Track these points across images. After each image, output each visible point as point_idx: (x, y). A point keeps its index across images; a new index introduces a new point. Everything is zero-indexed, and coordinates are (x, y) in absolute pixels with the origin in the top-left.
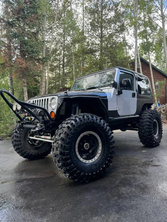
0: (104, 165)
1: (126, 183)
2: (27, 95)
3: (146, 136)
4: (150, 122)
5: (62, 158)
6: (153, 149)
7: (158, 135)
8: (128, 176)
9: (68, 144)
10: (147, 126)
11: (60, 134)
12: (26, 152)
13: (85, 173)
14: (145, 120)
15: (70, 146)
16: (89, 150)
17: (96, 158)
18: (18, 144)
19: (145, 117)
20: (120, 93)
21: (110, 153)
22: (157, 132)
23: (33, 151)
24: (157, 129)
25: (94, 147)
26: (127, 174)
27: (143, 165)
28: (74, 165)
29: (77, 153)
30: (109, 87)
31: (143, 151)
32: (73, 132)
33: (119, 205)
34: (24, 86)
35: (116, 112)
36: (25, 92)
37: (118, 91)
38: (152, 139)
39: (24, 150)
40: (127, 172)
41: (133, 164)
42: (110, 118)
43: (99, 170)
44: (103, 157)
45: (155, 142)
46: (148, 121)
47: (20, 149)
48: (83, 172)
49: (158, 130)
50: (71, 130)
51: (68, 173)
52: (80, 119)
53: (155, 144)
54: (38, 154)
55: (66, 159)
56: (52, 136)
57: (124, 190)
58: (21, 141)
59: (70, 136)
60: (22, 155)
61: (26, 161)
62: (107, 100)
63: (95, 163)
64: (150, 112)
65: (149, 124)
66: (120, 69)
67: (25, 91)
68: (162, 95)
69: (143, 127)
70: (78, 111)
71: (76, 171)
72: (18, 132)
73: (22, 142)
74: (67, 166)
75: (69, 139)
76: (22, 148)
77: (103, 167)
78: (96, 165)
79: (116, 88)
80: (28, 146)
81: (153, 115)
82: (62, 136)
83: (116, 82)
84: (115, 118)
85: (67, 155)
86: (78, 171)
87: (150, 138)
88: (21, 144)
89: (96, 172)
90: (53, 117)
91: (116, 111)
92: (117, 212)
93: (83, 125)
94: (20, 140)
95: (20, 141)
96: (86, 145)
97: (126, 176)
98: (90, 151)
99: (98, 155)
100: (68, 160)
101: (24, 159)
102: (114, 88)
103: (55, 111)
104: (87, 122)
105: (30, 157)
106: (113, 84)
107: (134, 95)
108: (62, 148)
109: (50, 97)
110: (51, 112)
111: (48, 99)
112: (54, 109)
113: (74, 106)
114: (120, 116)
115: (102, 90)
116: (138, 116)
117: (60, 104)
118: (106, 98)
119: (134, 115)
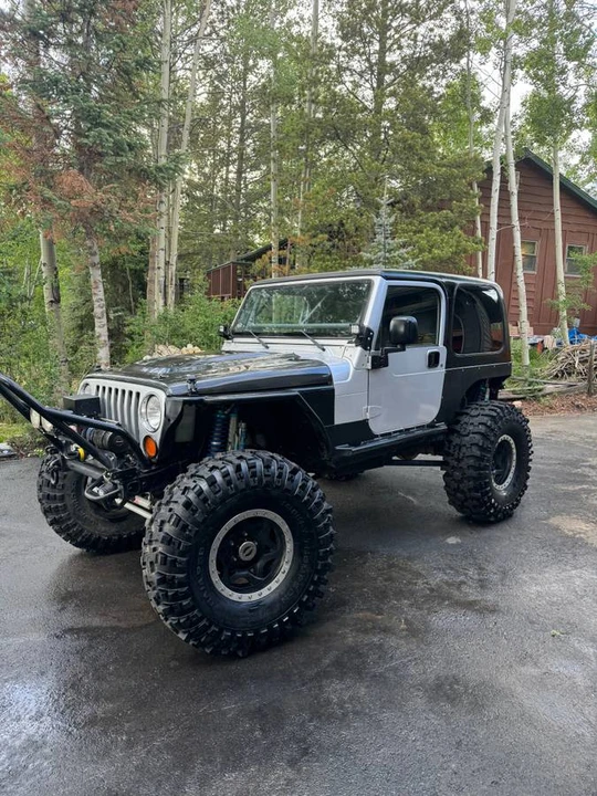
0: (295, 607)
1: (351, 665)
2: (103, 298)
3: (465, 490)
4: (482, 448)
5: (166, 595)
6: (488, 533)
7: (513, 484)
8: (367, 639)
9: (182, 554)
10: (471, 461)
11: (163, 522)
12: (82, 531)
13: (234, 633)
14: (467, 438)
15: (187, 561)
16: (255, 560)
17: (273, 585)
18: (57, 507)
19: (471, 428)
20: (379, 363)
21: (317, 572)
22: (511, 475)
23: (103, 529)
24: (511, 462)
25: (272, 552)
26: (366, 631)
27: (428, 598)
28: (200, 611)
29: (215, 578)
30: (344, 342)
31: (452, 540)
32: (200, 520)
33: (304, 740)
34: (94, 265)
35: (363, 426)
36: (97, 287)
37: (374, 359)
38: (485, 503)
39: (75, 525)
40: (369, 625)
41: (400, 594)
42: (338, 448)
43: (280, 622)
44: (296, 585)
45: (495, 508)
46: (477, 445)
47: (63, 522)
48: (228, 630)
49: (513, 469)
50: (195, 511)
51: (184, 633)
52: (225, 475)
53: (496, 517)
54: (120, 537)
55: (175, 597)
56: (153, 503)
57: (335, 690)
58: (67, 498)
59: (190, 531)
60: (70, 538)
61: (81, 555)
62: (333, 390)
63: (268, 601)
64: (487, 412)
65: (478, 453)
66: (387, 278)
67: (95, 282)
68: (584, 306)
69: (459, 460)
70: (235, 429)
71: (206, 628)
72: (53, 482)
73: (70, 501)
74: (180, 614)
75: (188, 539)
76: (69, 519)
77: (290, 614)
78: (270, 606)
79: (366, 349)
80: (90, 514)
81: (496, 423)
82: (168, 528)
83: (371, 328)
84: (359, 445)
85: (181, 585)
86: (213, 628)
87: (478, 500)
88: (65, 508)
89: (270, 627)
90: (153, 455)
91: (364, 424)
92: (293, 763)
93: (232, 496)
94: (63, 496)
95: (62, 498)
96: (247, 549)
97: (361, 637)
98: (258, 565)
99: (281, 577)
100: (184, 598)
101: (77, 550)
102: (359, 348)
103: (157, 437)
104: (247, 484)
105: (94, 547)
106: (358, 335)
107: (433, 360)
108: (165, 564)
109: (145, 391)
110: (147, 438)
111: (138, 394)
112: (156, 431)
113: (220, 415)
114: (377, 436)
115: (324, 350)
116: (443, 426)
117: (172, 422)
118: (327, 384)
119: (431, 425)
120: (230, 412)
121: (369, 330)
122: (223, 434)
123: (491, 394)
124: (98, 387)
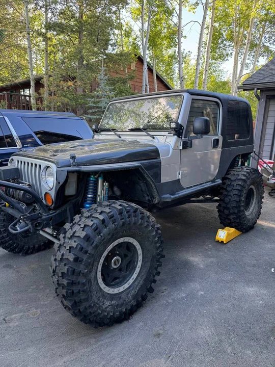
20: (187, 146)
30: (166, 133)
37: (184, 143)
62: (160, 162)
66: (192, 94)
70: (101, 187)
79: (179, 137)
83: (182, 124)
84: (175, 194)
90: (51, 204)
91: (178, 181)
102: (176, 137)
103: (53, 194)
106: (175, 128)
107: (216, 143)
109: (44, 164)
110: (46, 193)
111: (40, 166)
112: (52, 189)
113: (92, 178)
114: (185, 189)
115: (154, 138)
116: (219, 181)
117: (61, 184)
118: (156, 158)
119: (213, 181)
120: (99, 176)
121: (181, 126)
122: (94, 190)
123: (242, 162)
124: (18, 161)
